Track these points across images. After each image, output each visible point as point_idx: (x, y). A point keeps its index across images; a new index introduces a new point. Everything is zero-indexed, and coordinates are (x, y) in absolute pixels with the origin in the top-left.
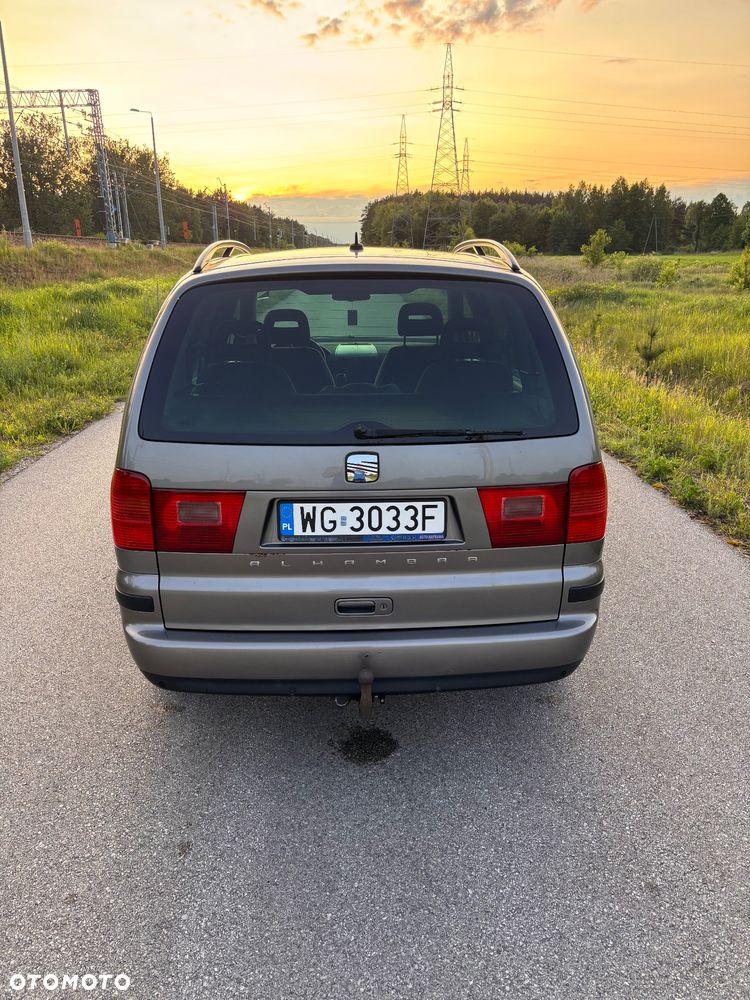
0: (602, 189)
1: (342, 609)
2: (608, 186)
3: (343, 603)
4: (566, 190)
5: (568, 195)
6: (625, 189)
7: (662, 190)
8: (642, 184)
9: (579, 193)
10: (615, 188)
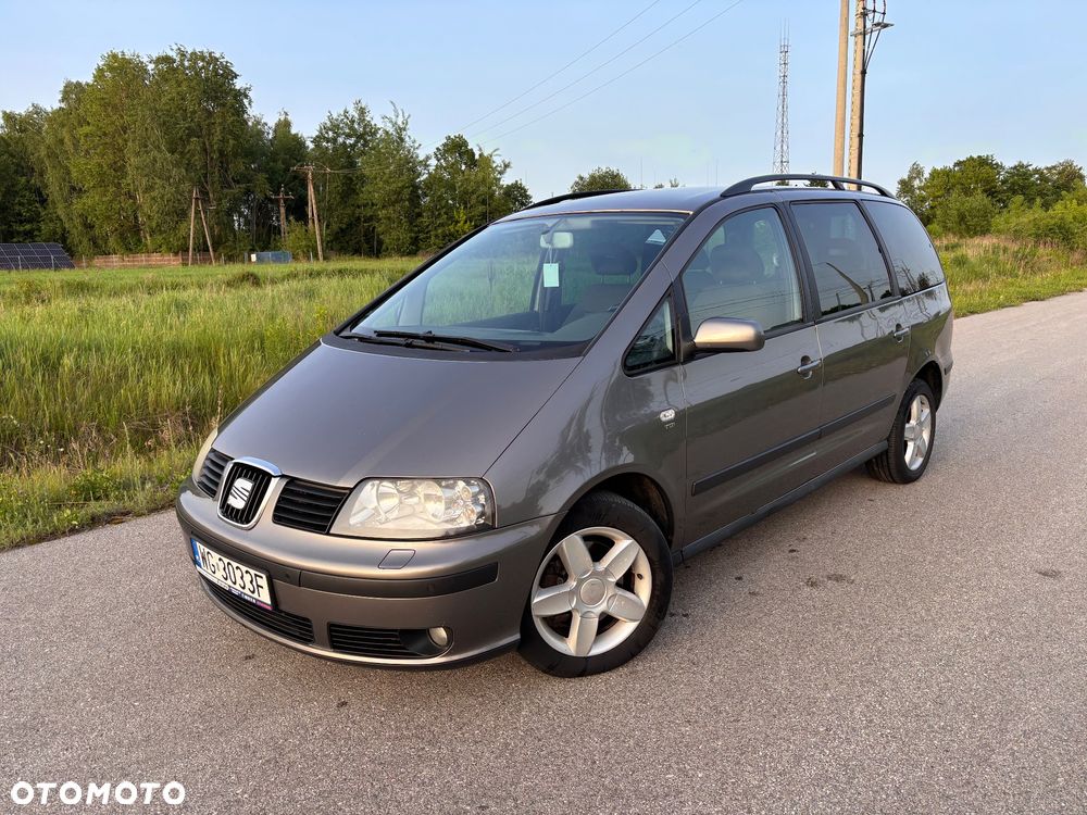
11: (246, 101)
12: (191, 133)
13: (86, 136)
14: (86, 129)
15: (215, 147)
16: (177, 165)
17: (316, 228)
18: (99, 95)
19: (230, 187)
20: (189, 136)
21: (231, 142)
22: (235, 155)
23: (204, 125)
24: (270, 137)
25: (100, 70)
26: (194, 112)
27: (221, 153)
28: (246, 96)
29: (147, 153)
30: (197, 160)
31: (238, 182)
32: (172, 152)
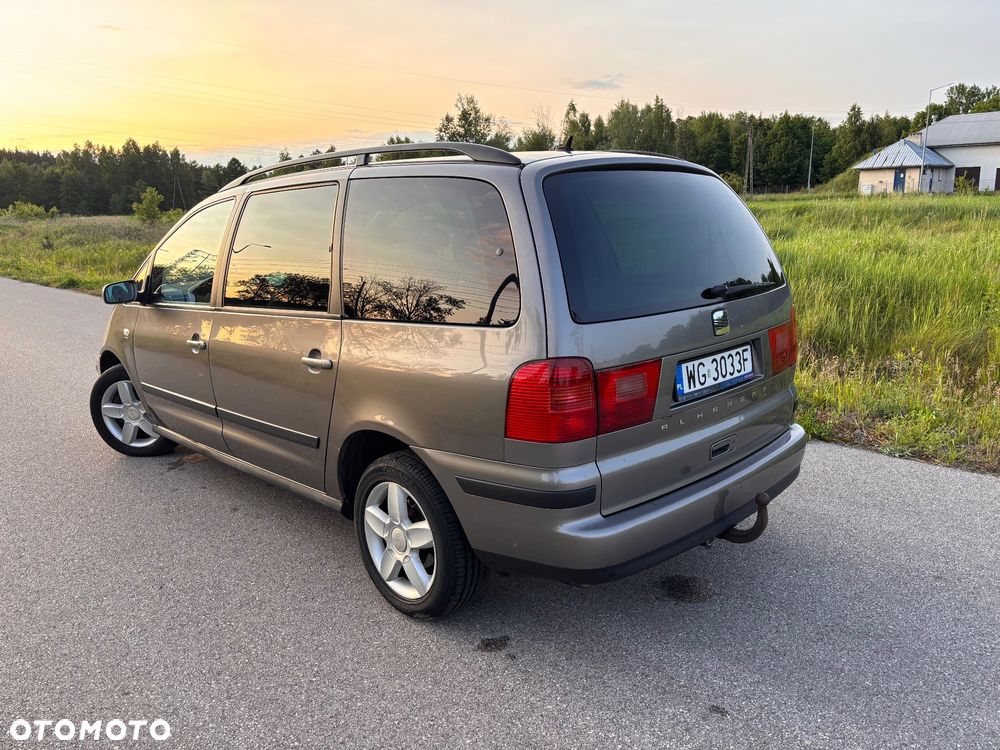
0: (111, 149)
1: (715, 453)
2: (118, 147)
3: (715, 447)
4: (70, 149)
5: (75, 154)
6: (137, 149)
7: (176, 154)
8: (154, 146)
9: (86, 153)
10: (126, 149)
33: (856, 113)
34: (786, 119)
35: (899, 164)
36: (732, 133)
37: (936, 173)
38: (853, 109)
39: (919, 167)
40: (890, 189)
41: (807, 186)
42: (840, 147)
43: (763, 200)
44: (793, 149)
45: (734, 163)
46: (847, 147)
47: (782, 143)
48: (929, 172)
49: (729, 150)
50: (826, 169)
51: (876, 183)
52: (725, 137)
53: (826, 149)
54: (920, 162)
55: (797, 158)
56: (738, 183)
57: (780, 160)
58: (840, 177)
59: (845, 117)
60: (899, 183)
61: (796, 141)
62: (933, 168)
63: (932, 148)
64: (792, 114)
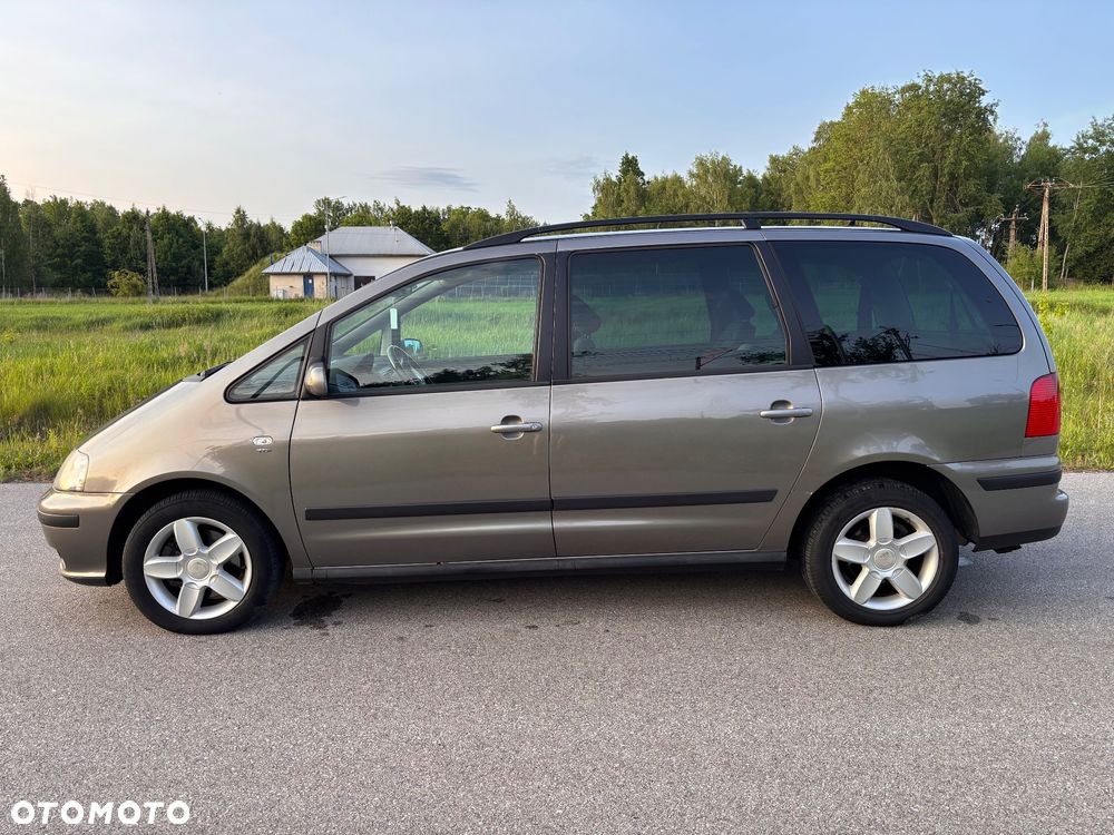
11: (991, 118)
12: (923, 157)
13: (826, 171)
14: (828, 165)
15: (946, 171)
16: (902, 192)
17: (1044, 251)
18: (843, 132)
19: (956, 211)
20: (921, 161)
21: (965, 163)
22: (967, 176)
23: (938, 148)
24: (1022, 153)
25: (849, 108)
26: (930, 137)
27: (952, 176)
28: (992, 112)
29: (875, 182)
30: (925, 186)
31: (966, 205)
32: (899, 179)
33: (241, 216)
34: (165, 215)
35: (306, 271)
36: (100, 225)
37: (338, 279)
38: (238, 211)
39: (325, 274)
40: (301, 294)
41: (204, 289)
42: (230, 250)
43: (174, 303)
44: (179, 248)
45: (108, 259)
46: (238, 250)
47: (166, 241)
48: (333, 279)
49: (99, 244)
50: (218, 271)
51: (287, 288)
52: (92, 229)
53: (215, 251)
54: (326, 270)
55: (185, 258)
56: (139, 283)
57: (166, 259)
58: (239, 281)
59: (231, 219)
60: (308, 289)
61: (181, 240)
62: (335, 275)
63: (331, 257)
64: (173, 211)
